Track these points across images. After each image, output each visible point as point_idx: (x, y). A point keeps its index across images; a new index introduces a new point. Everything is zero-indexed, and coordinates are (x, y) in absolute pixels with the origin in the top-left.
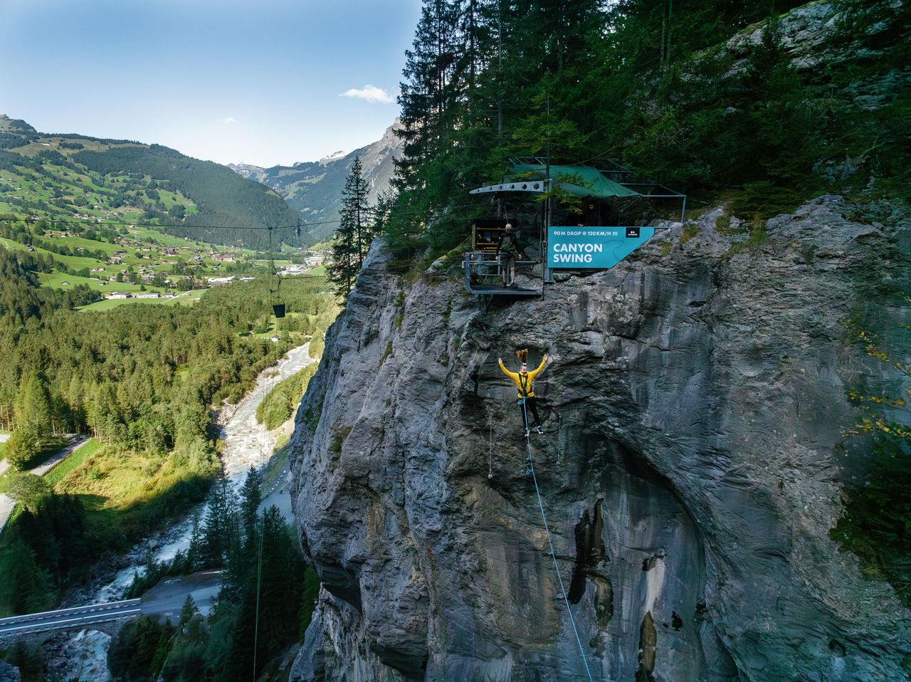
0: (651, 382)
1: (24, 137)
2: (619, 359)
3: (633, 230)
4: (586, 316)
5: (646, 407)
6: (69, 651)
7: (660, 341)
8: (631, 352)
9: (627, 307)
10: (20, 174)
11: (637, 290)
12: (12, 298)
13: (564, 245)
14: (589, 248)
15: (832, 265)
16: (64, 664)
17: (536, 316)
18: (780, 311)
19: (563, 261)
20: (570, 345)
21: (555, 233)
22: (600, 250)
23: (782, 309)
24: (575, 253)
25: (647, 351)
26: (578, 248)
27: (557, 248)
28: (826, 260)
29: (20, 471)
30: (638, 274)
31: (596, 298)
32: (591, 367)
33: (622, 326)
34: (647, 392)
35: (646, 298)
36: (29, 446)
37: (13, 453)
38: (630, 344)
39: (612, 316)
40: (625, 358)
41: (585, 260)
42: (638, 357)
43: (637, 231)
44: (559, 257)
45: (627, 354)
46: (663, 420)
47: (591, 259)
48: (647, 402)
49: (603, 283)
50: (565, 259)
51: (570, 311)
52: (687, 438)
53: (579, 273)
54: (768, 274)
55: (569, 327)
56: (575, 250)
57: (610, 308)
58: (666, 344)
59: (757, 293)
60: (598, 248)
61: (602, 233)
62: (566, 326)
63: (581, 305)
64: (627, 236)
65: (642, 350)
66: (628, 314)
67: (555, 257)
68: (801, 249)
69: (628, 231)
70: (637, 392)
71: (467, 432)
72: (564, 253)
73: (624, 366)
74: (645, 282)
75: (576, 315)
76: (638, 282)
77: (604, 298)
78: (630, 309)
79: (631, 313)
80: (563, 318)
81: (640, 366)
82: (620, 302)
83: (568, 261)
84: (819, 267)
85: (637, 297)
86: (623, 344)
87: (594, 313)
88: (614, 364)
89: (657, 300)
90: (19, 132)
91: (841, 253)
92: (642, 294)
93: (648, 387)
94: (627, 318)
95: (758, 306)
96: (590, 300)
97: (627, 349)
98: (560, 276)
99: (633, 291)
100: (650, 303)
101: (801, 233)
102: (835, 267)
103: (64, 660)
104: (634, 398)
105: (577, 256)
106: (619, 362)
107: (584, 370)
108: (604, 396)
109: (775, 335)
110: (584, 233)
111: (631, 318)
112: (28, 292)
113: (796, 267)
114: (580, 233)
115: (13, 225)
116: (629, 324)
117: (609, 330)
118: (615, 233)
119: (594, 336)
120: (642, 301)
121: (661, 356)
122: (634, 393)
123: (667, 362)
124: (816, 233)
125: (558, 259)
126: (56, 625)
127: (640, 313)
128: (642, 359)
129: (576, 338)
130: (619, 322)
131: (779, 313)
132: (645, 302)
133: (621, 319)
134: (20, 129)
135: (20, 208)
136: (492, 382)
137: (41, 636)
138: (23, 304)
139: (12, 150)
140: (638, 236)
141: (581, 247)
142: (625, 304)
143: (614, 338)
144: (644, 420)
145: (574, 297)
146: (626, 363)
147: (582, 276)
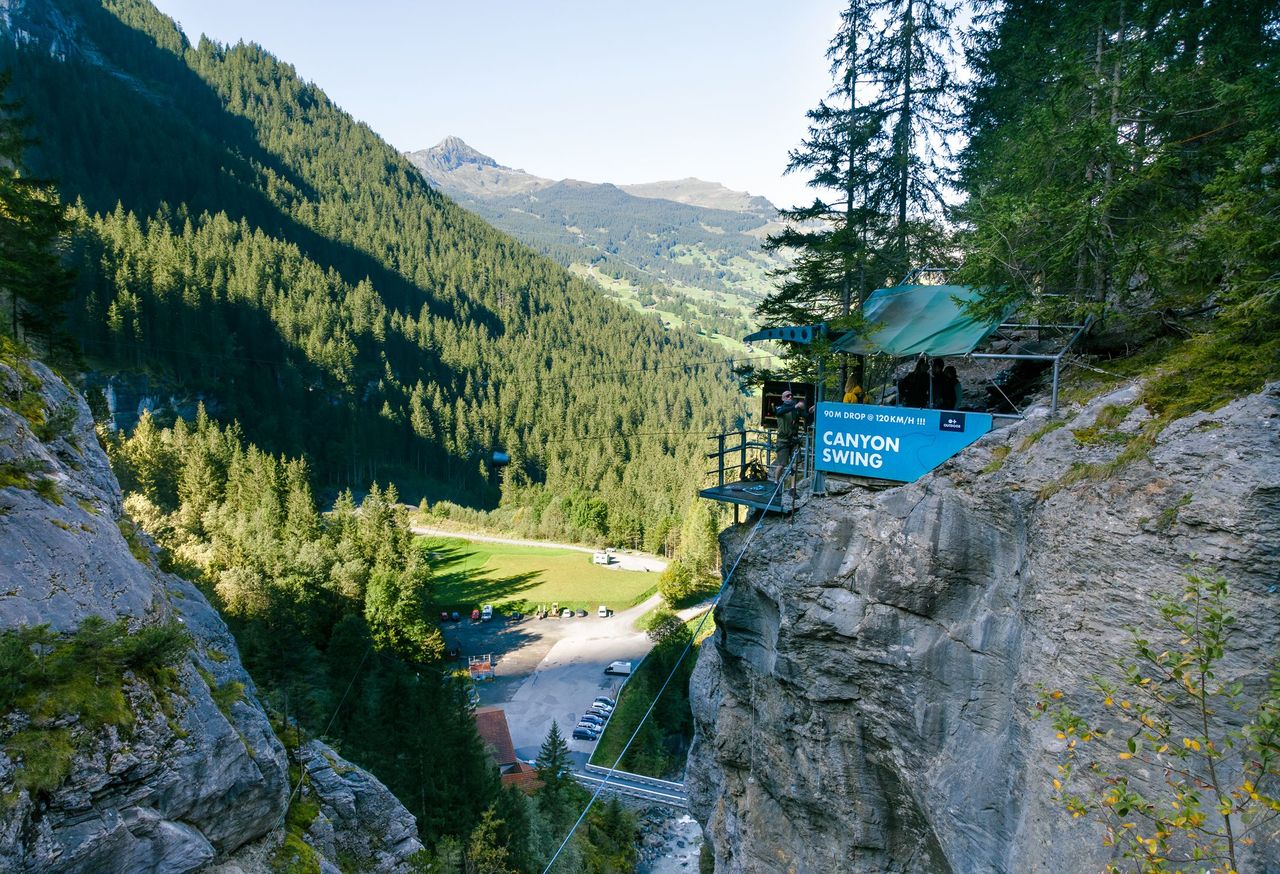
0: (954, 707)
1: (762, 216)
2: (894, 648)
3: (953, 417)
4: (841, 562)
5: (940, 747)
6: (668, 831)
7: (968, 632)
8: (918, 641)
9: (908, 558)
10: (752, 261)
11: (928, 531)
12: (718, 407)
13: (839, 435)
14: (878, 443)
15: (1214, 547)
16: (660, 845)
17: (773, 547)
18: (1102, 628)
19: (837, 460)
20: (802, 605)
21: (827, 413)
22: (896, 448)
23: (1108, 625)
24: (855, 450)
25: (945, 646)
26: (860, 440)
27: (829, 438)
28: (1201, 535)
29: (671, 608)
30: (933, 501)
31: (866, 533)
32: (844, 650)
33: (898, 590)
34: (942, 720)
35: (941, 546)
36: (684, 583)
37: (666, 587)
38: (919, 626)
39: (884, 569)
40: (907, 648)
41: (873, 463)
42: (930, 651)
43: (961, 420)
44: (831, 453)
45: (910, 642)
46: (948, 782)
47: (880, 463)
48: (942, 739)
49: (885, 508)
50: (841, 457)
51: (818, 548)
52: (980, 830)
53: (865, 484)
54: (1089, 543)
55: (804, 575)
56: (856, 444)
57: (882, 555)
58: (977, 640)
59: (1073, 579)
60: (893, 444)
61: (900, 420)
62: (800, 572)
63: (838, 542)
64: (942, 428)
65: (939, 642)
66: (909, 570)
67: (825, 453)
68: (1161, 500)
69: (944, 419)
70: (926, 715)
71: (732, 702)
72: (838, 447)
73: (903, 663)
74: (944, 519)
75: (826, 557)
76: (931, 517)
77: (879, 536)
78: (913, 562)
79: (913, 571)
80: (803, 558)
81: (932, 668)
82: (899, 546)
83: (844, 461)
84: (1182, 545)
85: (925, 542)
86: (902, 622)
87: (857, 559)
88: (884, 654)
89: (966, 555)
90: (758, 211)
91: (1228, 522)
92: (935, 538)
93: (949, 714)
94: (906, 578)
95: (1068, 608)
96: (856, 534)
97: (912, 633)
98: (834, 485)
99: (921, 530)
100: (952, 558)
101: (1179, 461)
102: (1218, 553)
103: (660, 839)
104: (919, 724)
105: (858, 454)
106: (895, 653)
107: (833, 653)
108: (879, 705)
109: (1082, 678)
110: (870, 418)
111: (914, 579)
112: (736, 401)
113: (1140, 539)
114: (863, 416)
115: (736, 321)
116: (910, 590)
117: (872, 593)
118: (921, 421)
119: (842, 597)
120: (935, 551)
121: (969, 661)
122: (919, 715)
123: (981, 675)
124: (1208, 467)
125: (829, 456)
126: (654, 796)
127: (930, 573)
128: (936, 658)
129: (812, 595)
130: (893, 583)
131: (1099, 633)
132: (941, 554)
133: (897, 578)
134: (760, 207)
135: (747, 301)
136: (749, 637)
137: (640, 802)
138: (728, 415)
139: (749, 233)
140: (961, 430)
141: (865, 440)
142: (905, 551)
143: (884, 610)
144: (931, 771)
145: (832, 525)
146: (908, 659)
147: (872, 489)
